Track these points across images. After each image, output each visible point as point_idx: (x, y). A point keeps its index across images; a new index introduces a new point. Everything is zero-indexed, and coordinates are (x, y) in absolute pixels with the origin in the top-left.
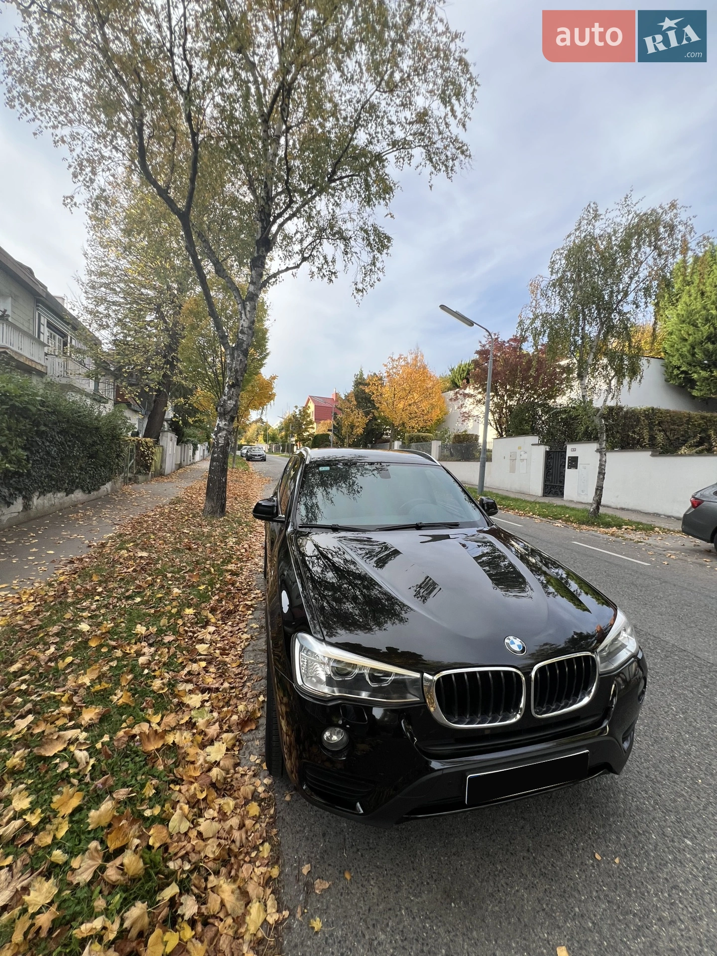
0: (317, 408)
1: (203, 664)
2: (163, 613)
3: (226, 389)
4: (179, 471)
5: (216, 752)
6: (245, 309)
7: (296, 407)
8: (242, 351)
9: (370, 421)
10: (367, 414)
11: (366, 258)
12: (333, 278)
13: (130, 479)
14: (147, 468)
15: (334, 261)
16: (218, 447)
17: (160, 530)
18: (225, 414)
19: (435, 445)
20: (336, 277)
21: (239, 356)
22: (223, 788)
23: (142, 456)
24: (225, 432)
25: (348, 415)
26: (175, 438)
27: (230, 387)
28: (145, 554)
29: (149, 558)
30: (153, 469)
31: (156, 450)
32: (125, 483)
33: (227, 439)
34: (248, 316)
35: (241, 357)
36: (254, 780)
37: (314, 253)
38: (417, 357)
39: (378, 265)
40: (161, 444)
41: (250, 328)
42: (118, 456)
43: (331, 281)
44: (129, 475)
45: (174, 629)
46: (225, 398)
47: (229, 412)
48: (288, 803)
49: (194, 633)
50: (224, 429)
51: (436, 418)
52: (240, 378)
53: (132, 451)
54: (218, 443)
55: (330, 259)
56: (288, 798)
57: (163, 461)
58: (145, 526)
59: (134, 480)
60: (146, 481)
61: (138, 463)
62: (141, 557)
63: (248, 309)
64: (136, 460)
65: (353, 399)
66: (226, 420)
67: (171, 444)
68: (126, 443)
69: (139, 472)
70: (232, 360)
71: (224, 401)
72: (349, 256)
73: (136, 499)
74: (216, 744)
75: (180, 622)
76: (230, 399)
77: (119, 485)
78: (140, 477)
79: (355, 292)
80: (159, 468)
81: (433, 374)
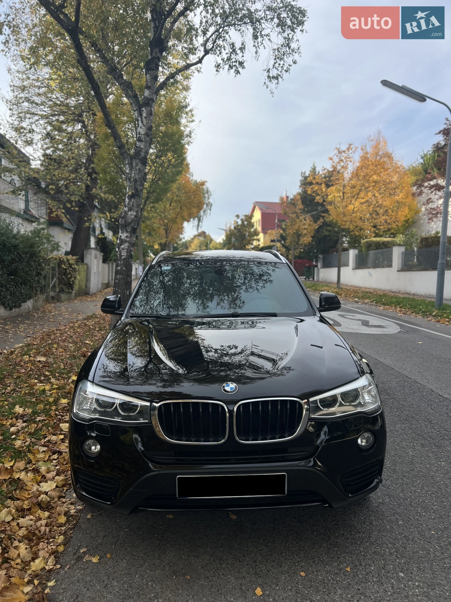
0: (264, 215)
1: (62, 437)
2: (42, 401)
3: (127, 200)
4: (106, 290)
5: (47, 487)
6: (141, 115)
7: (238, 216)
8: (140, 160)
9: (320, 227)
10: (315, 219)
11: (277, 39)
12: (240, 69)
13: (53, 298)
14: (70, 286)
15: (242, 49)
16: (120, 260)
17: (64, 341)
18: (126, 226)
19: (397, 253)
20: (244, 68)
21: (137, 165)
22: (46, 507)
23: (64, 274)
24: (127, 244)
25: (293, 222)
26: (100, 255)
27: (131, 197)
28: (43, 359)
29: (46, 362)
30: (76, 287)
31: (80, 268)
32: (47, 300)
33: (129, 251)
34: (145, 122)
35: (140, 165)
36: (70, 506)
37: (220, 42)
38: (378, 144)
39: (293, 45)
40: (85, 262)
41: (147, 135)
42: (39, 274)
43: (238, 72)
44: (52, 294)
45: (46, 412)
46: (126, 209)
47: (130, 223)
48: (88, 519)
49: (62, 416)
50: (126, 241)
51: (403, 219)
52: (139, 188)
53: (53, 269)
54: (121, 256)
55: (238, 45)
56: (89, 517)
57: (88, 279)
58: (52, 337)
59: (56, 299)
60: (69, 300)
61: (60, 281)
62: (39, 361)
63: (144, 115)
64: (59, 279)
65: (300, 202)
66: (127, 232)
67: (95, 261)
68: (47, 261)
69: (62, 291)
70: (131, 170)
71: (126, 212)
72: (260, 39)
73: (53, 316)
74: (49, 482)
75: (54, 408)
76: (130, 210)
77: (40, 303)
78: (63, 296)
79: (267, 81)
80: (84, 287)
81: (399, 164)
